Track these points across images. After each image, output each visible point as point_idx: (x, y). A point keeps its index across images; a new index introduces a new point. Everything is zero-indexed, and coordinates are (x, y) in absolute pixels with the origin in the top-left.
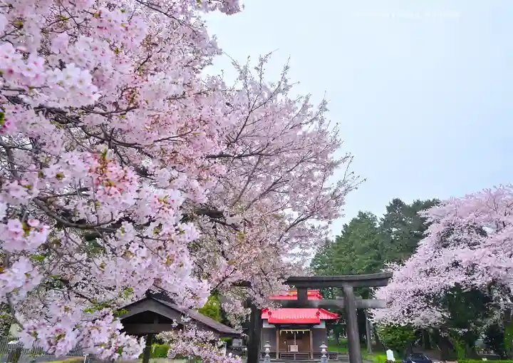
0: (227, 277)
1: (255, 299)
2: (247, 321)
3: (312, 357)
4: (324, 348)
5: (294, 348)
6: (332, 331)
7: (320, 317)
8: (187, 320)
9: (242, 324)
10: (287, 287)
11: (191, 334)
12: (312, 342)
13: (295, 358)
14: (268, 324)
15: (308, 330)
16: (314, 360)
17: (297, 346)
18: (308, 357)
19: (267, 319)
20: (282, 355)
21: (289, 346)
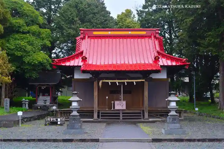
4: (173, 101)
5: (120, 105)
7: (161, 63)
12: (147, 96)
13: (121, 117)
14: (81, 72)
15: (142, 80)
16: (150, 120)
17: (124, 103)
18: (140, 116)
19: (81, 66)
20: (102, 113)
21: (113, 102)
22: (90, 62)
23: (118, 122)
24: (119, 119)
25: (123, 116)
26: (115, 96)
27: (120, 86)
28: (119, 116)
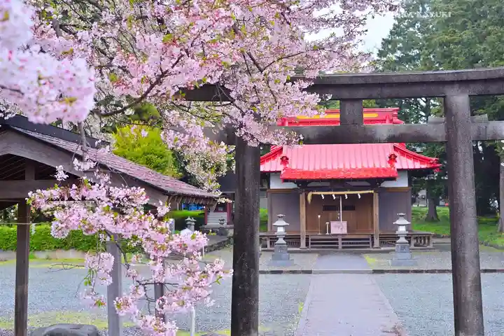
0: (164, 74)
1: (241, 126)
2: (230, 172)
3: (377, 242)
4: (402, 226)
5: (339, 228)
6: (423, 193)
7: (398, 166)
8: (88, 166)
9: (219, 180)
10: (314, 98)
11: (97, 192)
12: (378, 214)
13: (340, 246)
14: (281, 181)
15: (370, 192)
16: (382, 249)
17: (345, 224)
18: (368, 243)
19: (280, 172)
20: (312, 240)
21: (327, 223)
22: (293, 165)
23: (336, 252)
24: (337, 247)
25: (343, 243)
26: (331, 214)
27: (338, 200)
28: (337, 244)
